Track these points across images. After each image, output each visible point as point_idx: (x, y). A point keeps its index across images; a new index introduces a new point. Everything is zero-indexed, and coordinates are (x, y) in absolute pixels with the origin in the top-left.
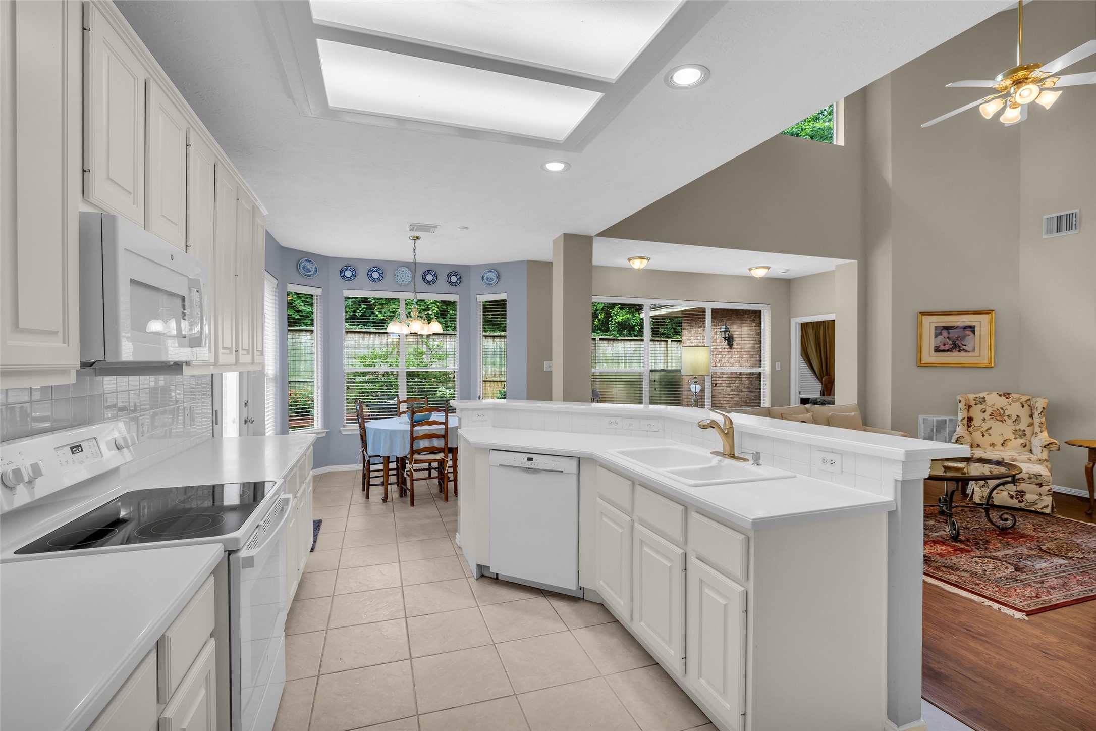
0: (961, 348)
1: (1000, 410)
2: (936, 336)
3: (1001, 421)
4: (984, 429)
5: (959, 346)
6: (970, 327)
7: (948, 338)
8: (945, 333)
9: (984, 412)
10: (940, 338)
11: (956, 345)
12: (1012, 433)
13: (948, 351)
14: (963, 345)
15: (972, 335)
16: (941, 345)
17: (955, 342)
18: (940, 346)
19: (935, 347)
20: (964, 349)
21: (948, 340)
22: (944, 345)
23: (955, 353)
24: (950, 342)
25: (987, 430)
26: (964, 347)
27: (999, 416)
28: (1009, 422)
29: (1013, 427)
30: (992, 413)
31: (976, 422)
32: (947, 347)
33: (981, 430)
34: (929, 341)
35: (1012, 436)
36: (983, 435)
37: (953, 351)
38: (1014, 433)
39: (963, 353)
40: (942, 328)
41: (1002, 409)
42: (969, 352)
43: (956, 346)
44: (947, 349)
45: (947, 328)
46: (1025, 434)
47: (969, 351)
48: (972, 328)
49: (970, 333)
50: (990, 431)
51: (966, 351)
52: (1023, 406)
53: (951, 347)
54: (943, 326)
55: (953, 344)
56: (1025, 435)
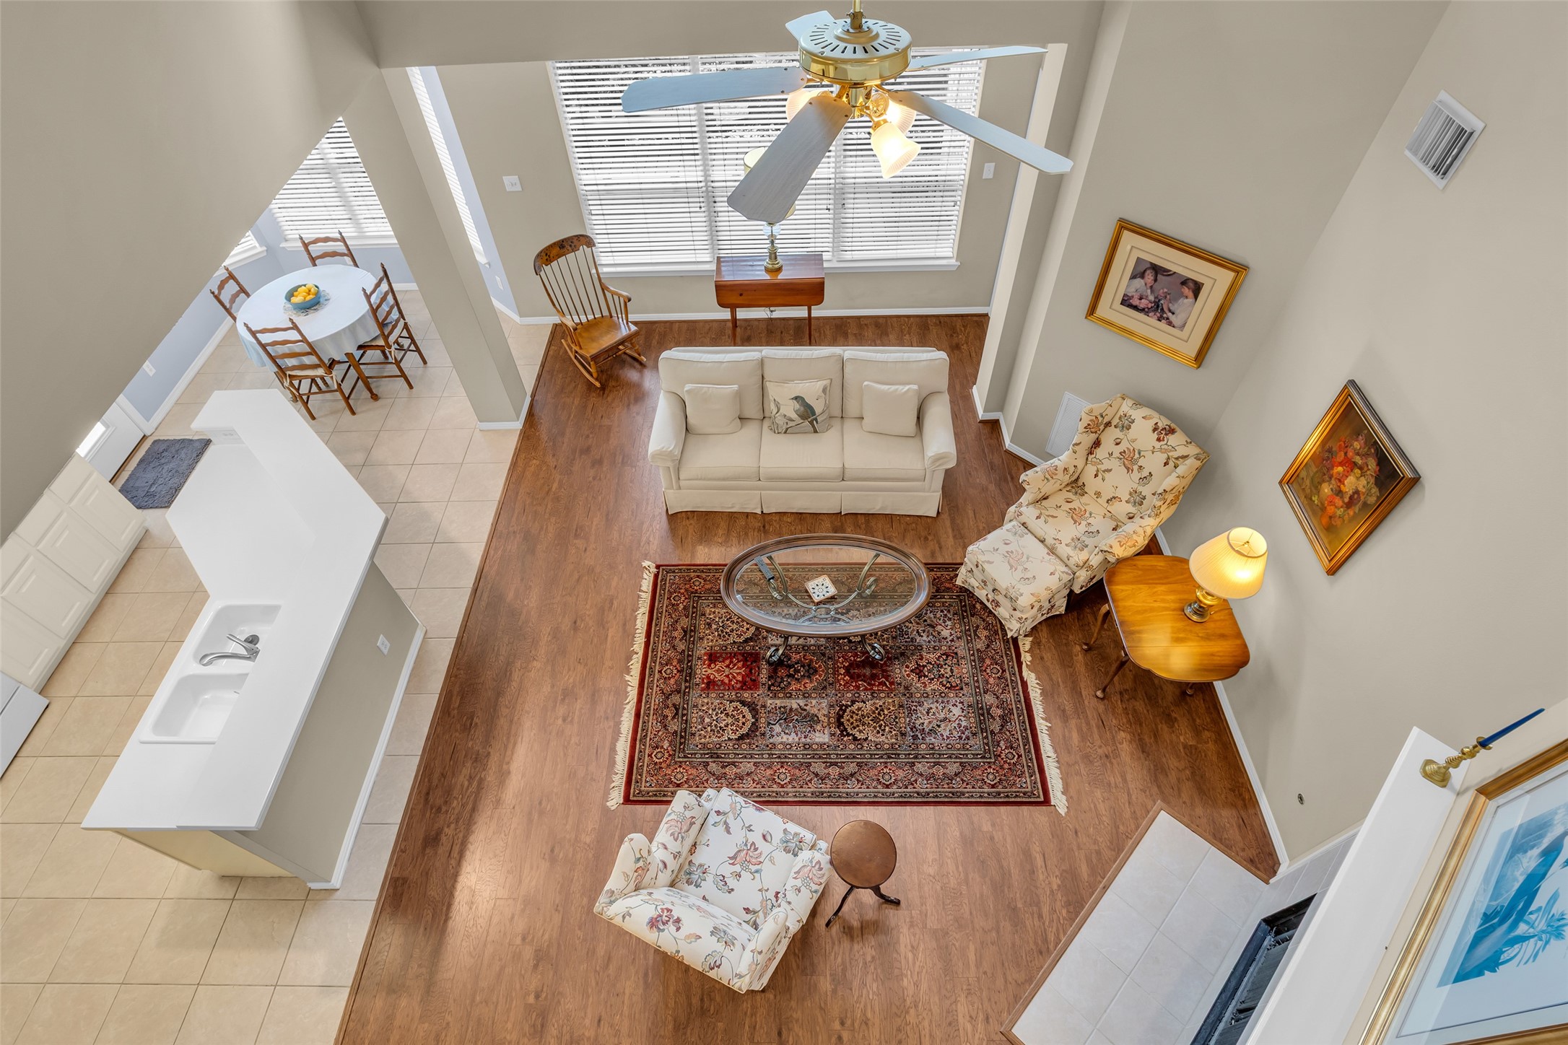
0: (1165, 315)
1: (1136, 453)
2: (1133, 277)
3: (1128, 469)
4: (1103, 467)
5: (1162, 309)
6: (1196, 283)
7: (1151, 287)
8: (1150, 277)
9: (1117, 444)
10: (1139, 283)
11: (1158, 306)
12: (1128, 492)
13: (1142, 310)
14: (1170, 311)
15: (1191, 300)
16: (1136, 296)
17: (1159, 301)
18: (1133, 297)
19: (1125, 295)
20: (1168, 319)
21: (1149, 291)
22: (1141, 299)
23: (1151, 320)
24: (1152, 298)
25: (1104, 471)
26: (1170, 314)
27: (1130, 460)
28: (1136, 475)
29: (1135, 486)
30: (1124, 452)
31: (1100, 453)
32: (1143, 304)
33: (1099, 467)
34: (1119, 282)
35: (1125, 497)
36: (1096, 476)
37: (1150, 314)
38: (1130, 494)
39: (1163, 325)
40: (1149, 265)
41: (1139, 454)
42: (1174, 327)
43: (1158, 309)
44: (1142, 306)
45: (1157, 270)
46: (1142, 502)
47: (1176, 325)
48: (1197, 288)
49: (1191, 294)
50: (1107, 475)
51: (1170, 324)
52: (1166, 464)
53: (1150, 306)
54: (1151, 263)
55: (1154, 302)
56: (1141, 504)
